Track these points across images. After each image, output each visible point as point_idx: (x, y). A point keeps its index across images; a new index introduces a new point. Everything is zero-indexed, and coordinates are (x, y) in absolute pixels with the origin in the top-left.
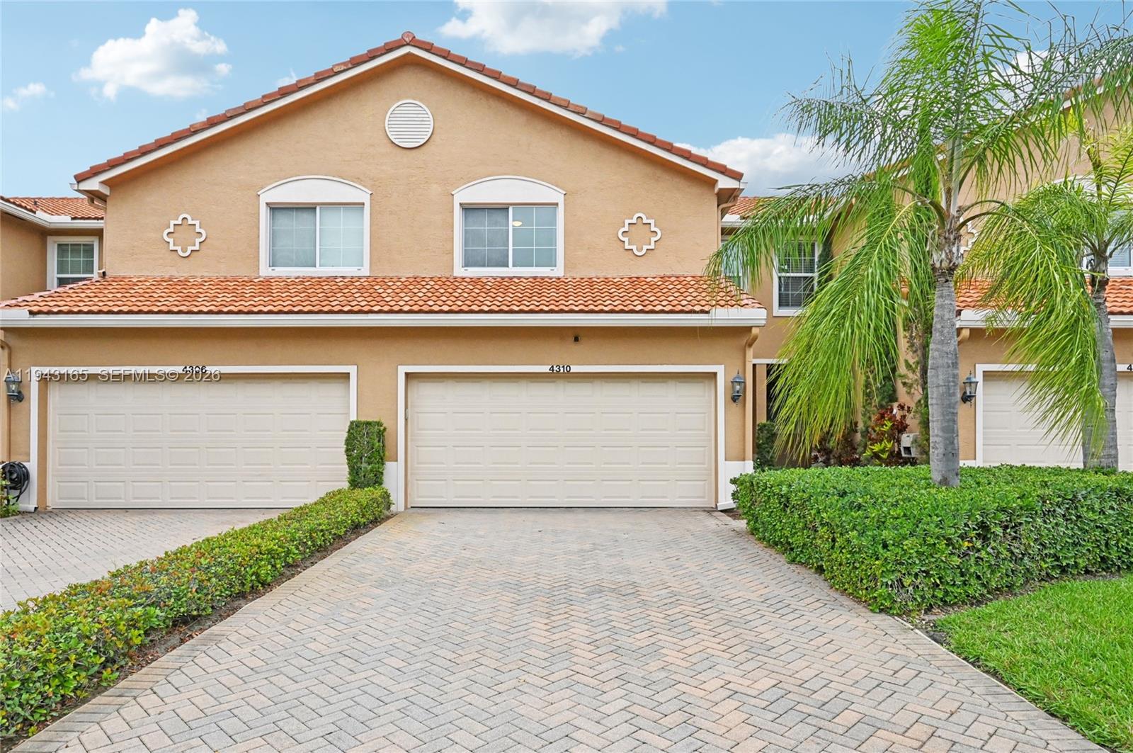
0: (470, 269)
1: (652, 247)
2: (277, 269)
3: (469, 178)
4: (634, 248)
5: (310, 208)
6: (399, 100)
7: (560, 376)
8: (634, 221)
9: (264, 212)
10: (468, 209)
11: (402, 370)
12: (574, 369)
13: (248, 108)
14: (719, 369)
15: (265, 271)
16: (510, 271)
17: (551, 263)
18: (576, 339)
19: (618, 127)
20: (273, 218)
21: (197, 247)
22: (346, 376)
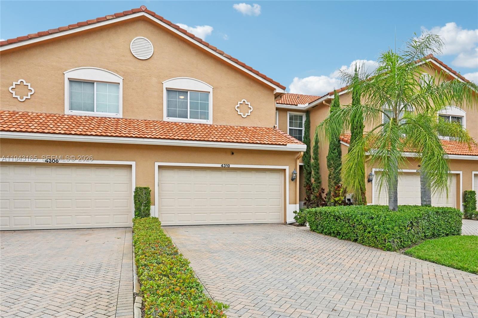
0: (170, 118)
1: (249, 114)
2: (74, 111)
3: (170, 77)
4: (242, 114)
5: (92, 83)
6: (136, 36)
7: (226, 169)
8: (242, 103)
9: (67, 82)
10: (169, 90)
11: (157, 164)
12: (231, 166)
13: (60, 30)
14: (287, 168)
15: (68, 112)
16: (189, 120)
17: (207, 118)
18: (233, 154)
19: (237, 62)
20: (71, 86)
21: (29, 97)
22: (130, 166)
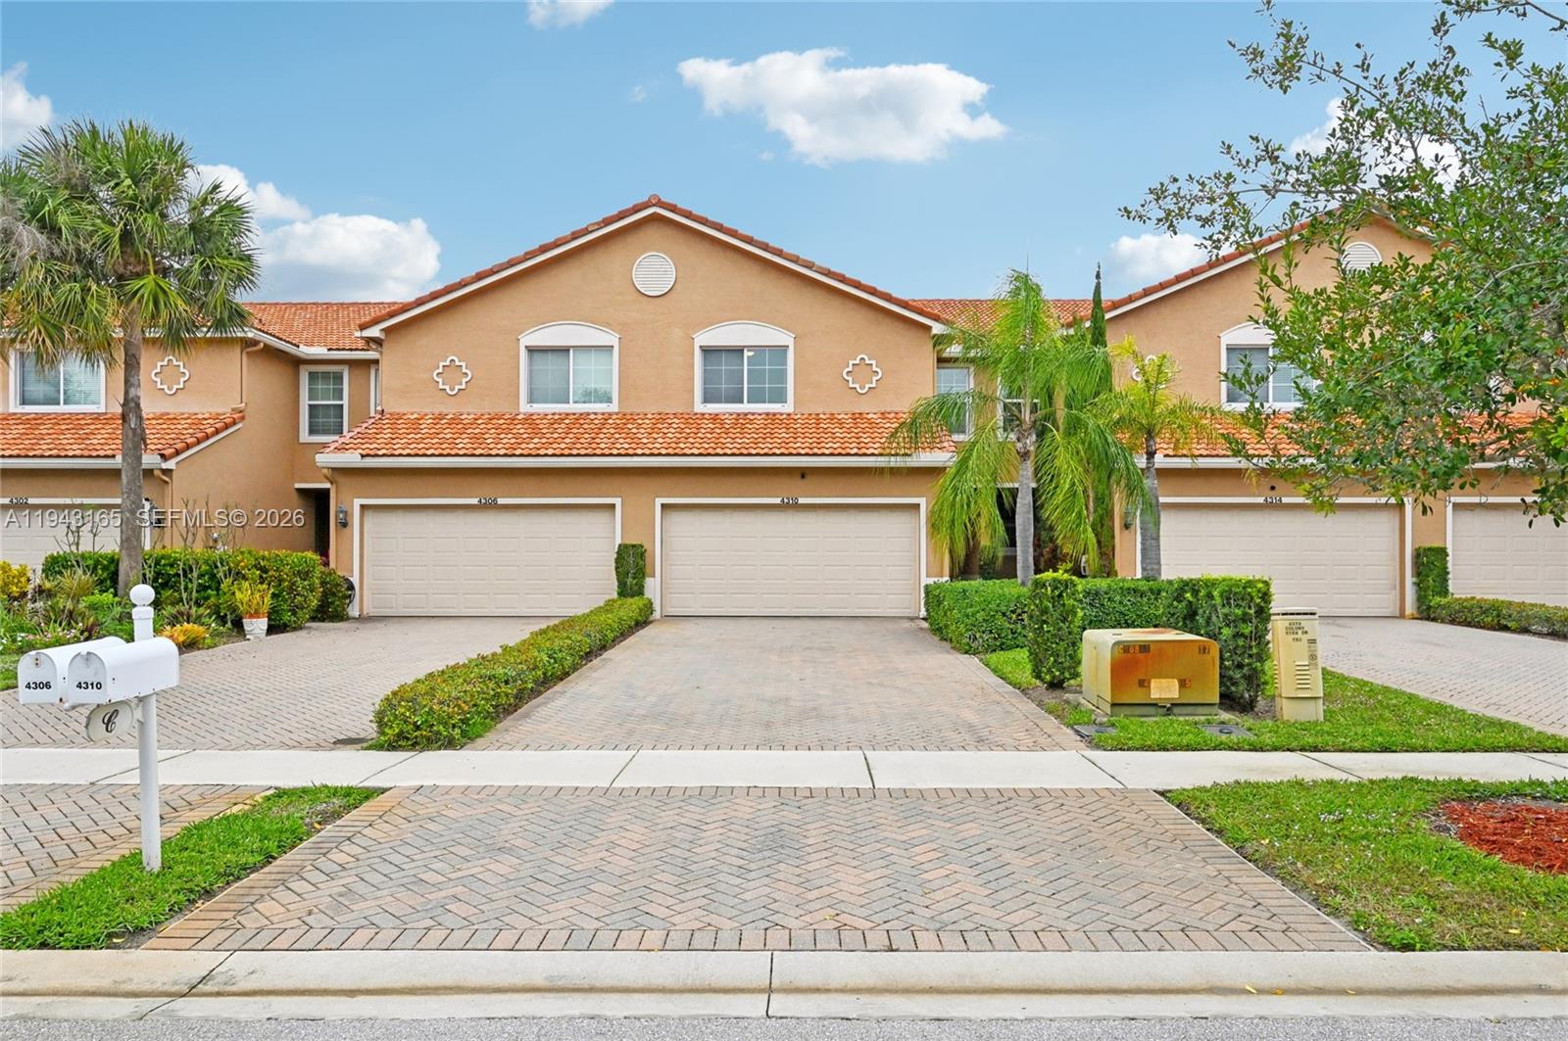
0: (709, 406)
1: (874, 385)
2: (535, 405)
3: (708, 323)
4: (857, 386)
5: (564, 350)
6: (645, 252)
7: (790, 507)
8: (857, 362)
9: (523, 353)
10: (707, 351)
11: (659, 501)
12: (801, 501)
13: (511, 264)
14: (922, 501)
15: (525, 407)
16: (745, 407)
17: (782, 400)
18: (803, 476)
19: (843, 279)
20: (531, 358)
21: (463, 387)
22: (613, 506)
